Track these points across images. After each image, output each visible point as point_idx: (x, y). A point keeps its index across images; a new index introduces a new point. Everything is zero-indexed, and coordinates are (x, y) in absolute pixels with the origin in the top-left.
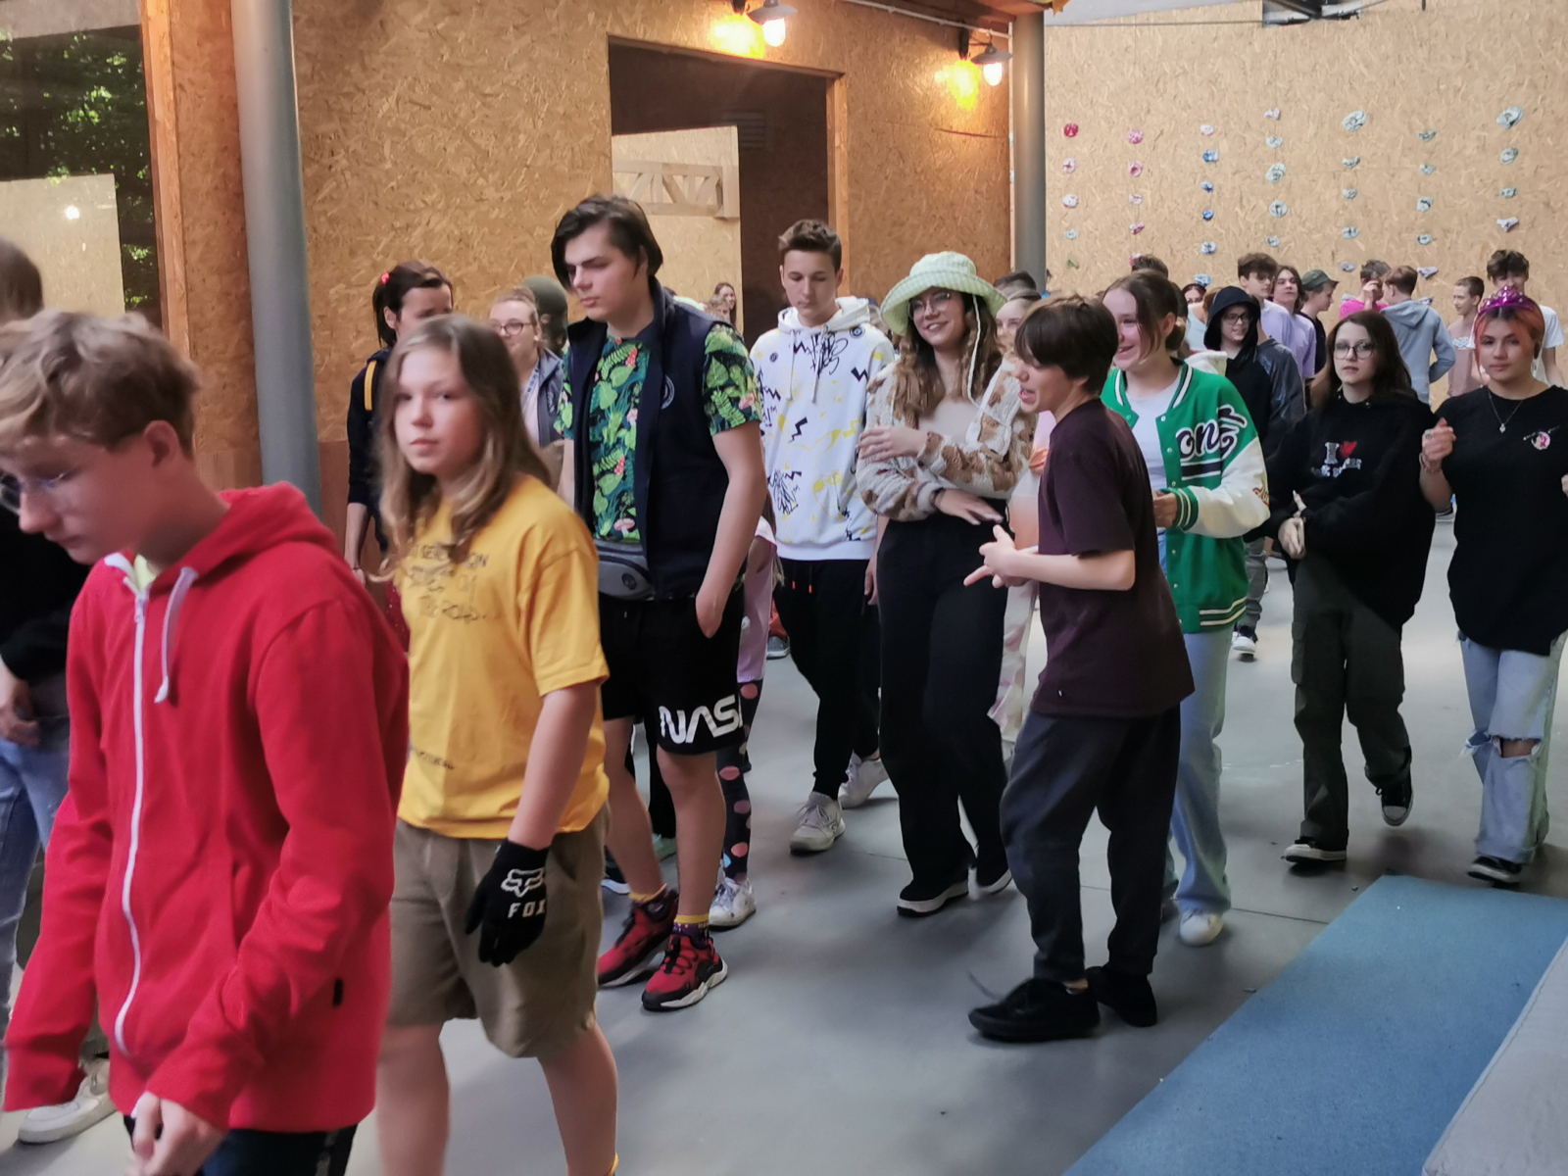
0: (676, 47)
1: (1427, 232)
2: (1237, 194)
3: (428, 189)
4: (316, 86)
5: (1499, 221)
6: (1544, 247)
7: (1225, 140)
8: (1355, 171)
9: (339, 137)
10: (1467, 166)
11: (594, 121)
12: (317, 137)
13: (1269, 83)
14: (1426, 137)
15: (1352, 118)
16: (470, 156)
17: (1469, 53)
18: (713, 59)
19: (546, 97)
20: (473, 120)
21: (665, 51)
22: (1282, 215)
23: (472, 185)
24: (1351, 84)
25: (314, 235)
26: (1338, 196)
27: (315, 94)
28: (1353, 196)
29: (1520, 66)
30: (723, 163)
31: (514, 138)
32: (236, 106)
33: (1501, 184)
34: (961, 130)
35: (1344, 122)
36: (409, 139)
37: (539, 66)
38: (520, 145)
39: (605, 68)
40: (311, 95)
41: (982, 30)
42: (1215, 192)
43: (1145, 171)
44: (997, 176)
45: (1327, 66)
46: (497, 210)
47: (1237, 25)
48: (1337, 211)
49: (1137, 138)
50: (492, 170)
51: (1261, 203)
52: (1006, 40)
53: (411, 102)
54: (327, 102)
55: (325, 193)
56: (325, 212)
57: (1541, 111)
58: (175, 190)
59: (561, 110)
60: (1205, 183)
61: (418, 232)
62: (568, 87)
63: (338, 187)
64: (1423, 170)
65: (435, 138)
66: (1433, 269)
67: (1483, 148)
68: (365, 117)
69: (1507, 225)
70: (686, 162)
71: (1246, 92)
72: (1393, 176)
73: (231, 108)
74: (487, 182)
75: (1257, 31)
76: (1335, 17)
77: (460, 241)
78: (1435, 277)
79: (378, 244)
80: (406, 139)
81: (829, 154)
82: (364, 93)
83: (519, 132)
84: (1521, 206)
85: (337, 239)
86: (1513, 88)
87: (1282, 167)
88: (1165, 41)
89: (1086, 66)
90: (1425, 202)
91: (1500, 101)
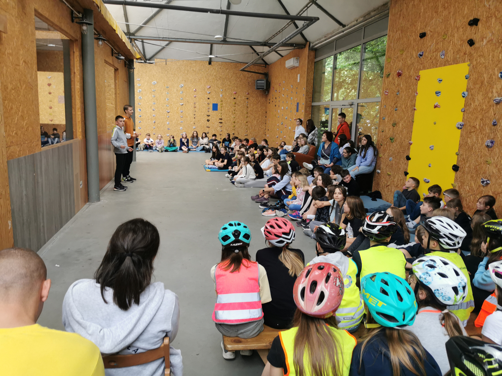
1: (168, 104)
5: (180, 104)
8: (155, 92)
10: (174, 93)
13: (137, 73)
14: (167, 87)
22: (141, 99)
24: (153, 76)
26: (152, 96)
29: (183, 77)
33: (180, 97)
34: (125, 81)
35: (153, 83)
45: (149, 72)
48: (152, 99)
51: (137, 96)
57: (186, 85)
66: (169, 111)
67: (177, 91)
72: (162, 94)
76: (150, 63)
84: (184, 101)
86: (182, 81)
87: (141, 90)
90: (167, 99)
91: (180, 83)
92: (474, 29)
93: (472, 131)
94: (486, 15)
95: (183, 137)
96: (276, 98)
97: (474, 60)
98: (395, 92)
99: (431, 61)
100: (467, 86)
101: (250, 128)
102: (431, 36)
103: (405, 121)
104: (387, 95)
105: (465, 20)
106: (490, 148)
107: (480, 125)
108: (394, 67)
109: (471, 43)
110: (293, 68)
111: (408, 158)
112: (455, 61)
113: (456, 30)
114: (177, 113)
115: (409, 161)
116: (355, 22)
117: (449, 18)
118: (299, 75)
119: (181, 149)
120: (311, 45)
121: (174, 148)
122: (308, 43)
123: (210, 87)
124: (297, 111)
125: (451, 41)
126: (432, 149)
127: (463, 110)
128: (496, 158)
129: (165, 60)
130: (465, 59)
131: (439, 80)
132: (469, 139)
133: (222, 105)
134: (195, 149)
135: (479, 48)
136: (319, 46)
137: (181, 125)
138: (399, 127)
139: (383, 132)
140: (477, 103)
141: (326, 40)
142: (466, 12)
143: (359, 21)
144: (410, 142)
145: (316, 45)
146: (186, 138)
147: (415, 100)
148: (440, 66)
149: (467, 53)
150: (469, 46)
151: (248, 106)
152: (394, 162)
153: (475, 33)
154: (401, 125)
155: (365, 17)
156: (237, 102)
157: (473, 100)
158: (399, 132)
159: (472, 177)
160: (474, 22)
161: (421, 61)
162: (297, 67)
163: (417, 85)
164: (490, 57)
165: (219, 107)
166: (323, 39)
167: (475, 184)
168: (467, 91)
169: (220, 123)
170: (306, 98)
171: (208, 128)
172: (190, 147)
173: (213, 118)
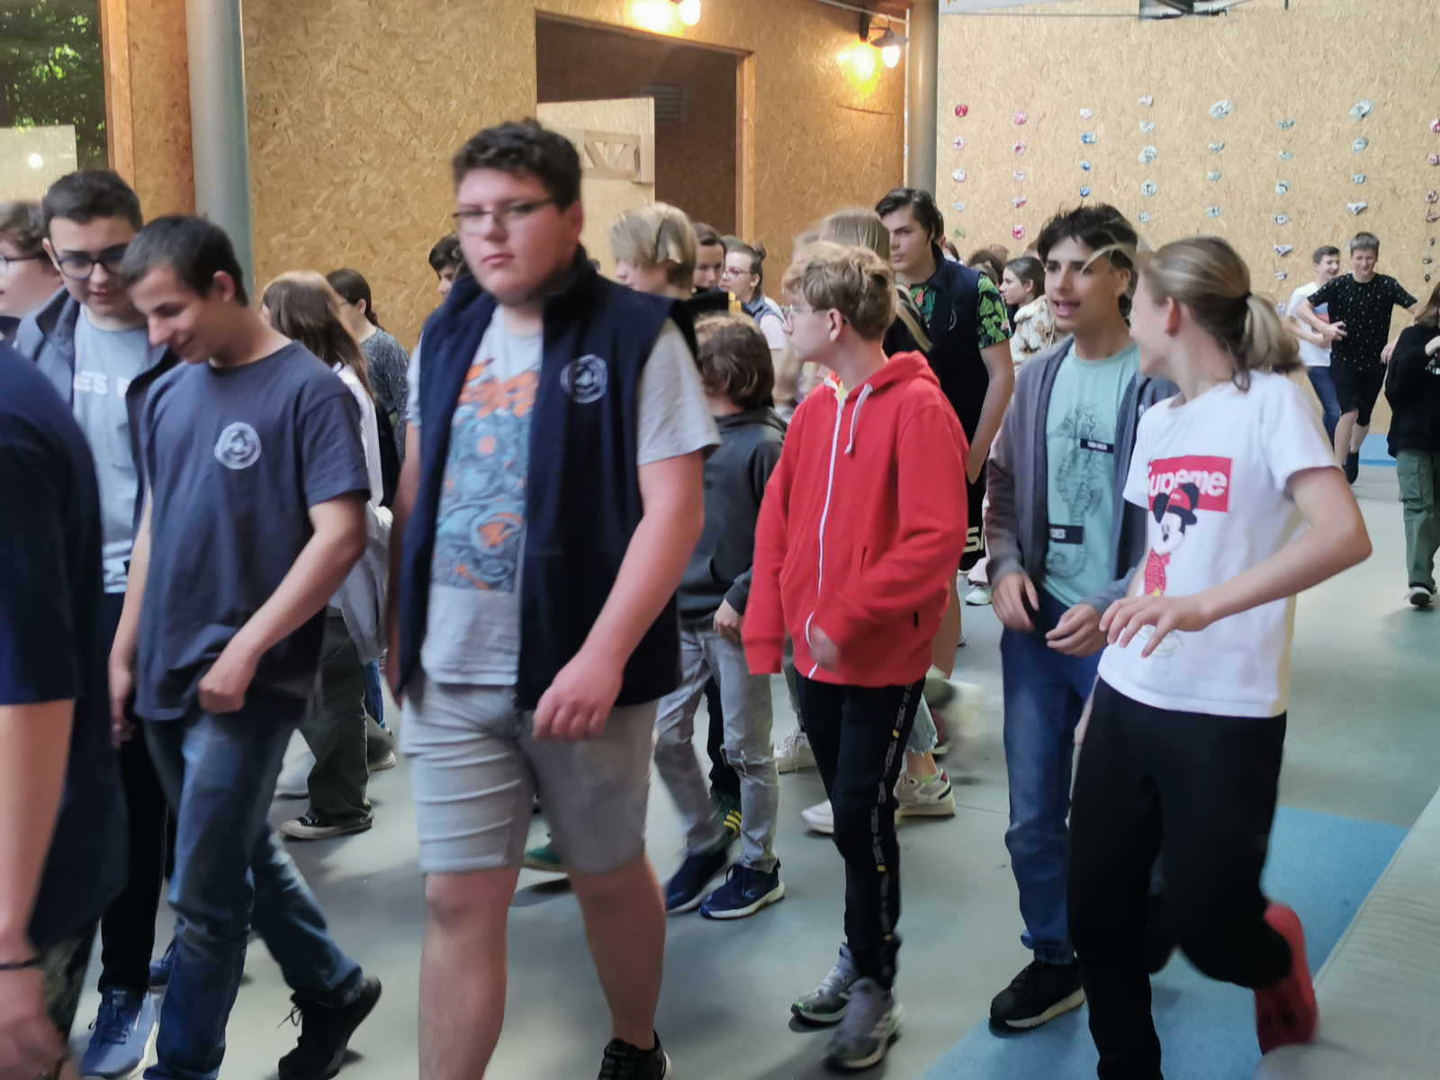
0: (599, 23)
1: (1284, 213)
2: (1112, 173)
3: (365, 147)
4: (261, 48)
5: (1350, 205)
6: (1390, 229)
7: (1102, 124)
8: (1220, 156)
9: (282, 96)
10: (1321, 155)
11: (521, 89)
12: (262, 96)
13: (1144, 72)
14: (1285, 125)
15: (1218, 107)
16: (405, 119)
17: (1326, 51)
18: (632, 35)
19: (476, 66)
20: (408, 86)
21: (587, 26)
22: (1153, 194)
23: (407, 145)
24: (1218, 75)
25: (259, 188)
26: (1204, 177)
27: (261, 56)
28: (1217, 178)
30: (640, 132)
31: (446, 103)
32: (186, 65)
33: (1352, 171)
34: (860, 108)
35: (1212, 109)
36: (349, 101)
37: (471, 37)
38: (451, 110)
39: (532, 40)
40: (256, 56)
41: (881, 16)
42: (1092, 171)
43: (1028, 149)
44: (892, 151)
45: (1197, 57)
46: (429, 170)
47: (1115, 19)
48: (1203, 192)
49: (1022, 120)
50: (425, 132)
51: (1134, 182)
52: (904, 26)
53: (352, 66)
54: (272, 64)
55: (268, 148)
56: (269, 166)
57: (1391, 105)
58: (128, 141)
59: (490, 77)
60: (1082, 163)
61: (355, 188)
62: (497, 56)
63: (281, 143)
64: (1281, 156)
65: (373, 101)
66: (1288, 247)
67: (1336, 138)
68: (307, 80)
69: (1357, 209)
70: (607, 130)
71: (1122, 80)
72: (1254, 160)
73: (181, 68)
74: (420, 141)
75: (1134, 24)
76: (1205, 13)
77: (394, 197)
78: (1290, 254)
79: (318, 196)
80: (345, 100)
81: (738, 125)
82: (306, 56)
83: (451, 98)
84: (1370, 191)
85: (280, 191)
86: (1365, 84)
87: (1154, 149)
88: (1049, 31)
89: (976, 51)
90: (1283, 186)
91: (1354, 94)
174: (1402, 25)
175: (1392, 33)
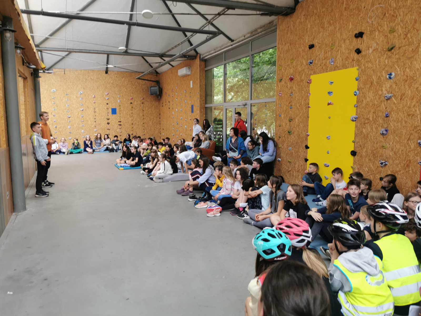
1: (68, 110)
5: (81, 109)
6: (88, 113)
8: (55, 99)
10: (74, 100)
14: (67, 95)
24: (52, 84)
26: (52, 103)
28: (54, 103)
29: (82, 85)
33: (80, 103)
35: (52, 90)
45: (48, 81)
48: (52, 106)
57: (86, 92)
64: (67, 100)
66: (70, 116)
67: (77, 97)
76: (48, 73)
84: (84, 107)
86: (81, 88)
90: (68, 105)
91: (79, 90)
92: (360, 40)
93: (366, 122)
94: (369, 30)
95: (86, 140)
96: (169, 102)
97: (363, 65)
98: (288, 93)
99: (321, 67)
100: (358, 86)
101: (147, 128)
102: (319, 47)
103: (300, 117)
104: (281, 96)
105: (351, 33)
106: (385, 135)
107: (373, 117)
108: (286, 73)
109: (358, 51)
110: (185, 76)
111: (307, 147)
112: (345, 67)
113: (343, 41)
114: (78, 117)
115: (308, 149)
116: (243, 38)
117: (335, 32)
118: (191, 82)
119: (85, 150)
120: (201, 57)
121: (78, 150)
122: (199, 55)
123: (108, 94)
124: (192, 111)
125: (339, 50)
126: (329, 139)
127: (356, 106)
128: (391, 143)
129: (63, 70)
130: (353, 65)
131: (331, 83)
132: (364, 129)
133: (120, 110)
134: (99, 150)
135: (366, 55)
136: (209, 58)
137: (82, 129)
138: (295, 122)
139: (280, 126)
140: (368, 100)
141: (215, 52)
142: (350, 27)
143: (246, 37)
144: (307, 133)
145: (206, 56)
146: (90, 140)
147: (309, 99)
148: (331, 70)
149: (355, 59)
150: (356, 54)
151: (144, 109)
152: (293, 151)
153: (361, 44)
154: (297, 120)
155: (252, 33)
156: (134, 106)
157: (365, 97)
158: (295, 126)
159: (370, 160)
160: (360, 35)
161: (312, 68)
162: (189, 75)
163: (309, 87)
164: (377, 62)
165: (117, 111)
166: (213, 52)
167: (373, 165)
168: (358, 90)
169: (119, 125)
170: (200, 101)
171: (108, 130)
172: (94, 148)
173: (112, 121)
174: (86, 79)
175: (84, 80)
